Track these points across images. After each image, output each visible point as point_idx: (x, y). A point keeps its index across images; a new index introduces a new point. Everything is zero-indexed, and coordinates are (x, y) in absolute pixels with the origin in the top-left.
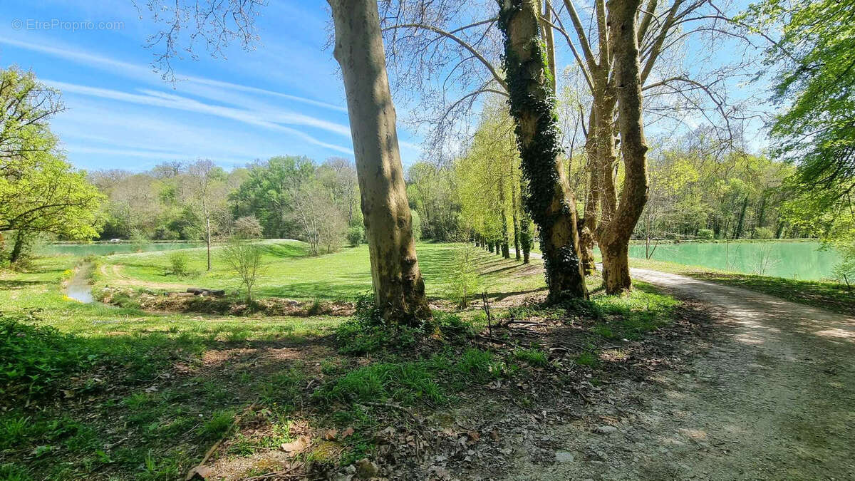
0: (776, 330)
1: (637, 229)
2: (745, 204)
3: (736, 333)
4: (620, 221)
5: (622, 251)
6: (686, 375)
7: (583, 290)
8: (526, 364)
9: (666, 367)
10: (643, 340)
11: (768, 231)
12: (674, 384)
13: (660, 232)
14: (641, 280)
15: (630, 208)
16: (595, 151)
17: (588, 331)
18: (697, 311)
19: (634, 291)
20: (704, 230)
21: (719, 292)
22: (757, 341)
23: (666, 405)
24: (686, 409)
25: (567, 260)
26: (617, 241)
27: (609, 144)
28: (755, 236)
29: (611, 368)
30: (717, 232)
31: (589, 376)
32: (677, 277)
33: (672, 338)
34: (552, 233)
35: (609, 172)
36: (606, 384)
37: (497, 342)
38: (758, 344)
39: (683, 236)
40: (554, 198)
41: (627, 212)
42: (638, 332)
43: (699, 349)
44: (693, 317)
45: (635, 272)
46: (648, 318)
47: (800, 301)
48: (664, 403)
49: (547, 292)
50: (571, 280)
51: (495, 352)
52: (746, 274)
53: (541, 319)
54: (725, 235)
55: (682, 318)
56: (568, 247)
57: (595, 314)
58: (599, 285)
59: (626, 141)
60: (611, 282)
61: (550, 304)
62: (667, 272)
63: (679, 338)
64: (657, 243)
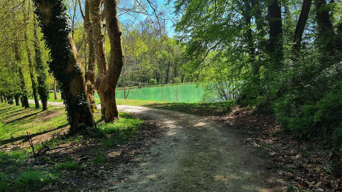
0: (181, 127)
1: (119, 80)
2: (169, 65)
3: (167, 132)
4: (110, 77)
5: (112, 96)
6: (147, 155)
7: (92, 121)
8: (65, 171)
9: (139, 153)
10: (127, 144)
11: (178, 79)
12: (142, 160)
13: (131, 82)
14: (123, 112)
15: (115, 69)
16: (91, 31)
17: (98, 145)
18: (151, 125)
19: (120, 118)
20: (152, 80)
21: (159, 113)
22: (174, 134)
23: (139, 170)
24: (147, 169)
25: (81, 103)
26: (109, 89)
27: (100, 27)
28: (174, 82)
29: (113, 160)
30: (158, 80)
31: (103, 167)
32: (141, 108)
33: (140, 140)
34: (70, 87)
35: (101, 45)
36: (112, 169)
37: (41, 164)
38: (174, 135)
39: (142, 83)
40: (69, 63)
41: (113, 71)
42: (124, 140)
43: (152, 142)
44: (149, 128)
45: (119, 107)
46: (129, 132)
47: (190, 113)
48: (139, 169)
49: (69, 127)
50: (84, 116)
51: (42, 170)
52: (170, 102)
53: (67, 145)
54: (162, 82)
55: (144, 129)
56: (81, 95)
57: (100, 135)
58: (100, 118)
59: (109, 28)
60: (107, 114)
61: (72, 133)
62: (136, 106)
63: (143, 139)
64: (130, 89)
